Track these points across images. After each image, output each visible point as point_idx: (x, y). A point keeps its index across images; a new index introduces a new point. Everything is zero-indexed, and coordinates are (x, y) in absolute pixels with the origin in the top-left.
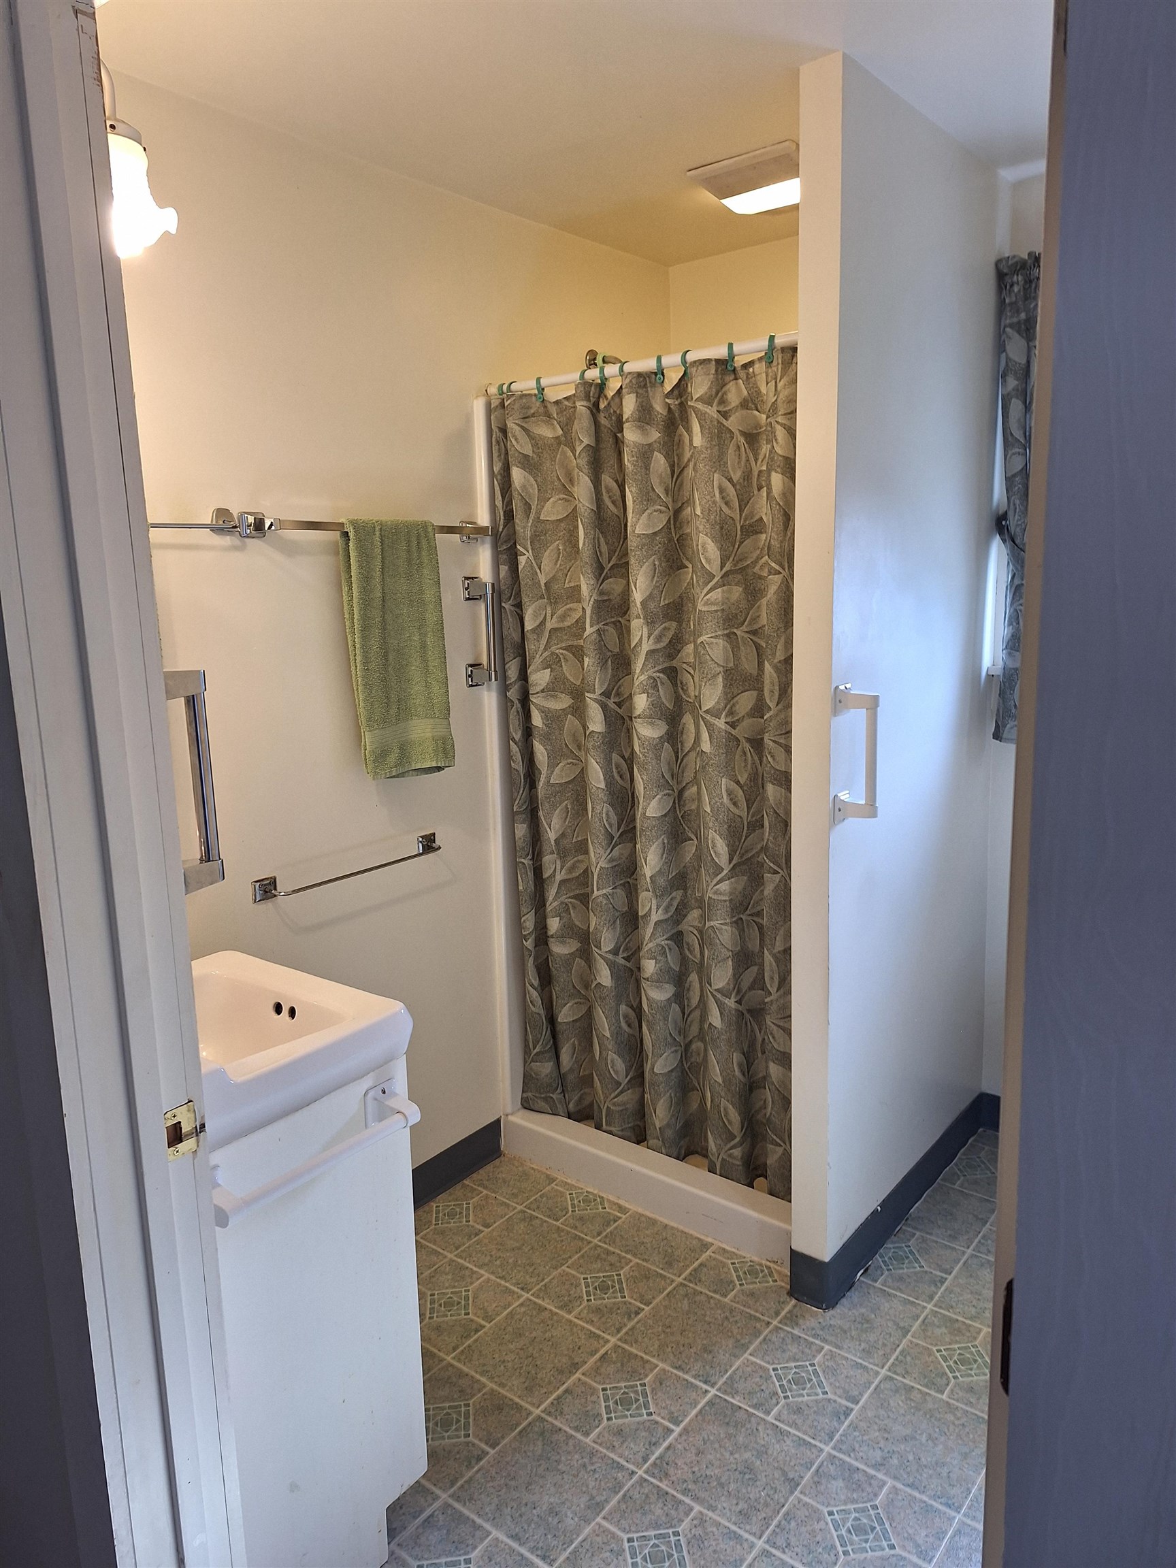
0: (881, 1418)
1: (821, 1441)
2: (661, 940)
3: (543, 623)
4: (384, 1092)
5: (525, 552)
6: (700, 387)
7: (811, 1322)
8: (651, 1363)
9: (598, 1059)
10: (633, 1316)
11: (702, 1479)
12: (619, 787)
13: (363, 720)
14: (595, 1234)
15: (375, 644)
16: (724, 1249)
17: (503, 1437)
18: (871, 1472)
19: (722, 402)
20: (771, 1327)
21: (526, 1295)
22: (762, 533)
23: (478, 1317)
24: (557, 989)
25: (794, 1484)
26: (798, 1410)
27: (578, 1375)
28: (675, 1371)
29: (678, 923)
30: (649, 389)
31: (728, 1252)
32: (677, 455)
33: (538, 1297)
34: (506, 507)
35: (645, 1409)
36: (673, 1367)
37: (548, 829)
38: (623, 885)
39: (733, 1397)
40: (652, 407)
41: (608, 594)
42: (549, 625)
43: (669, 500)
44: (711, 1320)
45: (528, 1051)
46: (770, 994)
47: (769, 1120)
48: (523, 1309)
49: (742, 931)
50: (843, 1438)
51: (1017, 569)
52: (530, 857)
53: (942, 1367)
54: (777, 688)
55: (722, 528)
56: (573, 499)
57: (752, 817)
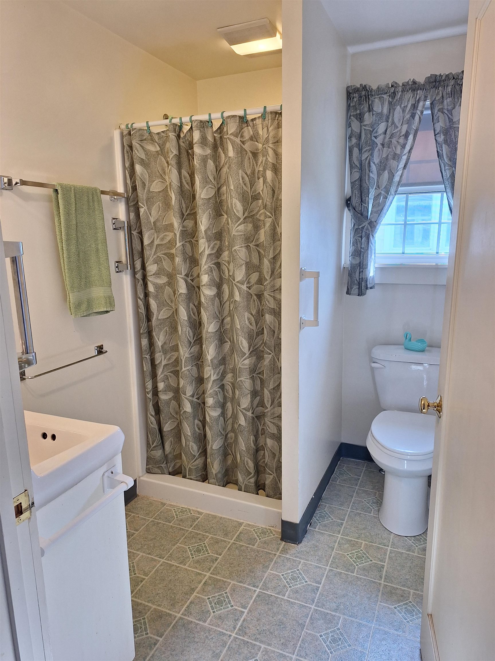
0: (332, 589)
1: (309, 604)
2: (216, 389)
3: (153, 242)
4: (112, 473)
5: (144, 207)
6: (232, 128)
7: (293, 551)
8: (228, 582)
9: (184, 446)
10: (215, 562)
11: (262, 632)
12: (193, 319)
13: (68, 287)
14: (190, 527)
15: (73, 248)
16: (249, 524)
17: (165, 631)
18: (334, 613)
19: (242, 136)
20: (277, 556)
21: (163, 560)
22: (260, 199)
23: (141, 574)
24: (163, 416)
25: (302, 626)
26: (297, 592)
27: (195, 594)
28: (239, 584)
29: (222, 380)
30: (205, 129)
31: (251, 525)
32: (218, 162)
33: (168, 560)
34: (133, 184)
35: (229, 604)
36: (238, 582)
37: (158, 341)
38: (195, 365)
39: (267, 591)
40: (206, 137)
41: (186, 227)
42: (156, 242)
43: (215, 183)
44: (250, 557)
45: (149, 446)
46: (267, 408)
47: (266, 464)
48: (162, 567)
49: (254, 381)
50: (318, 601)
51: (356, 221)
52: (149, 354)
53: (351, 561)
54: (270, 270)
55: (243, 196)
56: (166, 182)
57: (258, 330)
